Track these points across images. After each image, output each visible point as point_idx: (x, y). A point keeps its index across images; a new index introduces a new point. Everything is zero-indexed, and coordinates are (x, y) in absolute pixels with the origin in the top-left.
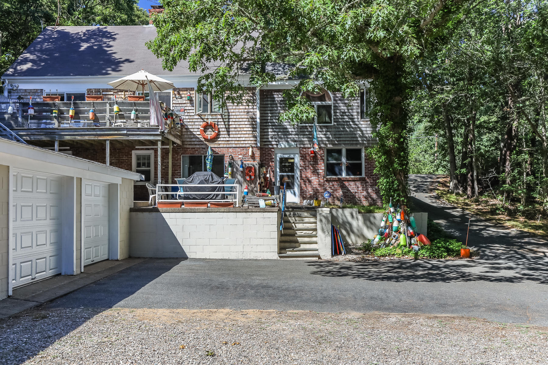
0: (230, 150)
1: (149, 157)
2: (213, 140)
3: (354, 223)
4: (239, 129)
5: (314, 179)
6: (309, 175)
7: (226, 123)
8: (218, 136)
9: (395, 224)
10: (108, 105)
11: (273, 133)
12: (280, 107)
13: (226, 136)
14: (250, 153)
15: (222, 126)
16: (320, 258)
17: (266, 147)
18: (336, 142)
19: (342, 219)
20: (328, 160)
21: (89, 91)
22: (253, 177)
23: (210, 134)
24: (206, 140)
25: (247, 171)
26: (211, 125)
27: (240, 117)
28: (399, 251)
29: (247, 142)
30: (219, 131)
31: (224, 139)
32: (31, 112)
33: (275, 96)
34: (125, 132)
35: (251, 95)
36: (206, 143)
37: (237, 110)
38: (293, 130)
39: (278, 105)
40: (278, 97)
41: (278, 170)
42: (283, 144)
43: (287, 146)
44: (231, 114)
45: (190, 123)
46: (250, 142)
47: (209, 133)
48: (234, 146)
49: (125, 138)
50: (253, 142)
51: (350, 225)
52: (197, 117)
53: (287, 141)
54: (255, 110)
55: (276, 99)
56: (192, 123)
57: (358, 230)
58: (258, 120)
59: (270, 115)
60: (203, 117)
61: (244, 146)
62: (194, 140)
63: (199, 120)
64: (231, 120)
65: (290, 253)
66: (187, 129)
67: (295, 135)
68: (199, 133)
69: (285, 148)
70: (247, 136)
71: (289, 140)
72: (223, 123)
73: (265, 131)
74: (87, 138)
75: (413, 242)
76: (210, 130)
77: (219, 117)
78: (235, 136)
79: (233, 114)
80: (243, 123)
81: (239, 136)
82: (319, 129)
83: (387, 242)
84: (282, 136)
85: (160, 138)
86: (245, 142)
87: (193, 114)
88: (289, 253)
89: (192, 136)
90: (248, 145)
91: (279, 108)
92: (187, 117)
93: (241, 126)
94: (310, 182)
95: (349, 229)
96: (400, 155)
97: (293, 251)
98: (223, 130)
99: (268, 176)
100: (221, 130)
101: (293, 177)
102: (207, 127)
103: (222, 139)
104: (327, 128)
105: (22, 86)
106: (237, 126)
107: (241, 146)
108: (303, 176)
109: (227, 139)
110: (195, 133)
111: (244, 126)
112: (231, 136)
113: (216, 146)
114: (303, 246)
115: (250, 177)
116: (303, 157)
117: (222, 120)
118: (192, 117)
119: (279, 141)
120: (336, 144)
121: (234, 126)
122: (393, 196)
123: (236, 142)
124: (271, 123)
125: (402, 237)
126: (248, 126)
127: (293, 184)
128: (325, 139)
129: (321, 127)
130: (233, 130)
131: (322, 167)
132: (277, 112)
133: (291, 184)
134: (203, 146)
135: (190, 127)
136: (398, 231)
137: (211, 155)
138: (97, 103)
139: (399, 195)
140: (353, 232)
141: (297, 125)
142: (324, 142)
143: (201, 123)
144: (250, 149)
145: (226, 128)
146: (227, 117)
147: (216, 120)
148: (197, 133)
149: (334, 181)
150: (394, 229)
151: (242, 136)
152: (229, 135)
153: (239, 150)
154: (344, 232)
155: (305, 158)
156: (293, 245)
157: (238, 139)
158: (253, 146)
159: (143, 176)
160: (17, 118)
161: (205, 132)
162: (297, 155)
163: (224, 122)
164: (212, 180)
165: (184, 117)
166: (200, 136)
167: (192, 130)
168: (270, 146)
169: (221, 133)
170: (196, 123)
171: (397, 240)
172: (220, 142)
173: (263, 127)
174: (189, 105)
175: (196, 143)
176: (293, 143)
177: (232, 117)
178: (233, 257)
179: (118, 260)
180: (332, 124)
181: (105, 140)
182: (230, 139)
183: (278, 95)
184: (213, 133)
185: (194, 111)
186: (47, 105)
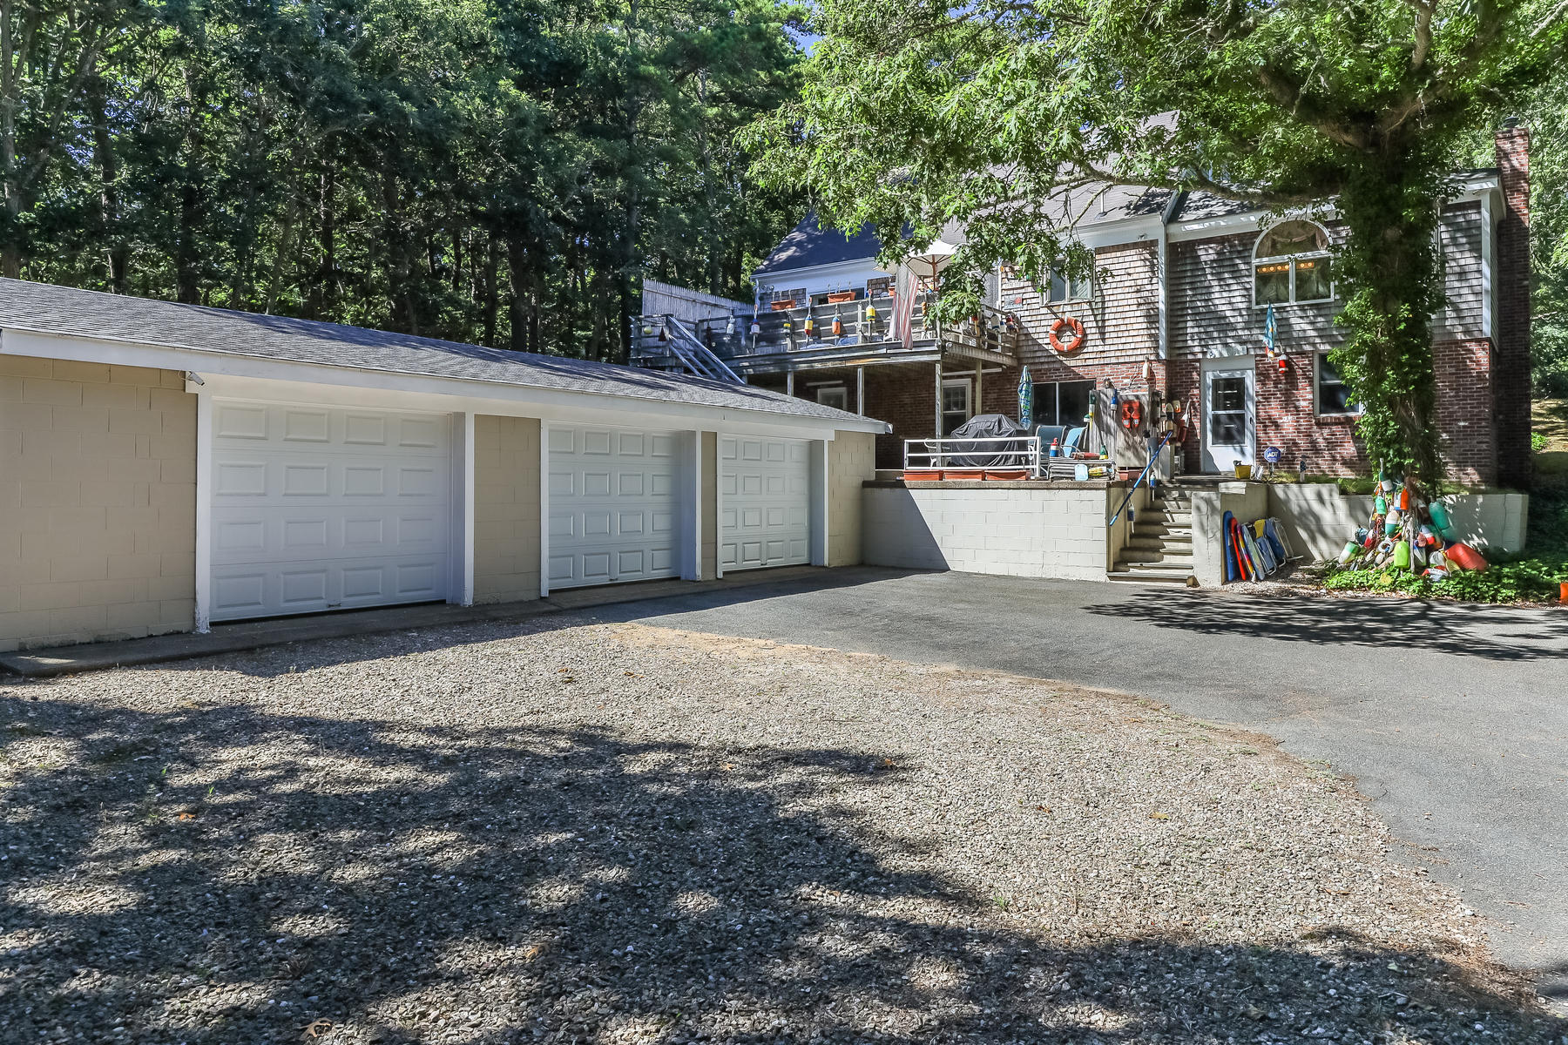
0: (1107, 369)
1: (962, 391)
2: (1074, 352)
3: (1326, 515)
4: (1123, 328)
5: (1287, 421)
6: (1275, 413)
7: (1099, 318)
8: (1082, 343)
9: (1391, 520)
10: (860, 307)
11: (1196, 330)
12: (1212, 274)
13: (1098, 342)
14: (1145, 374)
15: (1090, 324)
16: (1195, 584)
17: (1183, 358)
18: (1341, 339)
19: (1300, 507)
20: (1322, 378)
21: (870, 282)
22: (1136, 422)
23: (1068, 341)
24: (1061, 353)
25: (1124, 408)
26: (1069, 324)
27: (1125, 302)
28: (1386, 580)
29: (1139, 352)
30: (1085, 335)
31: (1095, 349)
32: (756, 329)
33: (1200, 253)
34: (884, 351)
35: (1148, 256)
36: (1062, 358)
37: (1120, 291)
38: (1240, 319)
39: (1208, 271)
40: (1207, 255)
41: (1209, 405)
42: (1216, 351)
43: (1225, 354)
44: (1107, 298)
45: (1032, 324)
46: (1145, 351)
47: (1067, 339)
48: (1114, 360)
49: (885, 361)
50: (1149, 351)
51: (1317, 519)
52: (1044, 311)
53: (1226, 345)
54: (1155, 287)
55: (1203, 258)
56: (1037, 324)
57: (1335, 530)
58: (1162, 307)
59: (1189, 292)
60: (1055, 309)
61: (1133, 359)
62: (1039, 354)
63: (1048, 317)
64: (1107, 311)
65: (1136, 571)
66: (1027, 335)
67: (1243, 329)
68: (1047, 341)
69: (1222, 357)
70: (1139, 339)
71: (1229, 340)
72: (1092, 318)
73: (1181, 325)
74: (830, 365)
75: (1432, 560)
76: (1069, 333)
77: (1086, 306)
78: (1116, 341)
79: (1112, 298)
80: (1131, 314)
81: (1123, 340)
82: (1299, 313)
83: (1368, 558)
84: (1215, 335)
85: (938, 357)
86: (1136, 352)
87: (1037, 306)
88: (1133, 572)
89: (1036, 348)
90: (1140, 358)
91: (1209, 277)
92: (1027, 313)
93: (1127, 321)
94: (1277, 426)
95: (1313, 527)
96: (1399, 361)
97: (1141, 567)
98: (1093, 330)
99: (1185, 417)
100: (1088, 331)
101: (1241, 418)
102: (1060, 330)
103: (1090, 349)
104: (1318, 309)
105: (779, 288)
106: (1120, 322)
107: (1127, 359)
108: (1262, 414)
109: (1100, 349)
110: (1040, 341)
111: (1133, 320)
112: (1108, 342)
113: (1079, 363)
114: (1168, 560)
115: (1131, 420)
116: (1262, 376)
117: (1090, 312)
118: (1035, 312)
119: (1206, 346)
120: (1341, 342)
121: (1114, 322)
122: (1386, 456)
123: (1118, 354)
124: (1191, 308)
125: (1400, 547)
126: (1141, 320)
127: (1242, 432)
128: (1313, 333)
129: (1302, 308)
130: (1112, 329)
131: (1306, 396)
132: (1206, 284)
133: (1235, 433)
134: (1056, 366)
135: (1031, 330)
136: (1395, 534)
137: (1028, 383)
138: (845, 306)
139: (1400, 453)
140: (1324, 535)
141: (1248, 309)
142: (1311, 340)
143: (1052, 322)
144: (1146, 366)
145: (1098, 327)
146: (1100, 305)
147: (1079, 314)
148: (1044, 341)
149: (1336, 424)
150: (1387, 530)
151: (1130, 340)
152: (1103, 340)
153: (1124, 368)
154: (1304, 535)
155: (1267, 377)
156: (1150, 555)
157: (1121, 347)
158: (1152, 358)
159: (890, 426)
160: (740, 340)
161: (1059, 338)
162: (1249, 372)
163: (1095, 316)
164: (1000, 428)
165: (1022, 314)
166: (1050, 347)
167: (1035, 336)
168: (1190, 357)
169: (1089, 337)
170: (1043, 323)
171: (1388, 555)
172: (1087, 356)
173: (1175, 320)
174: (1030, 289)
175: (1042, 360)
176: (1239, 347)
177: (1110, 304)
178: (1025, 572)
179: (824, 567)
180: (1332, 299)
181: (856, 367)
182: (1107, 348)
183: (1206, 250)
184: (1073, 339)
185: (1039, 300)
186: (777, 316)
